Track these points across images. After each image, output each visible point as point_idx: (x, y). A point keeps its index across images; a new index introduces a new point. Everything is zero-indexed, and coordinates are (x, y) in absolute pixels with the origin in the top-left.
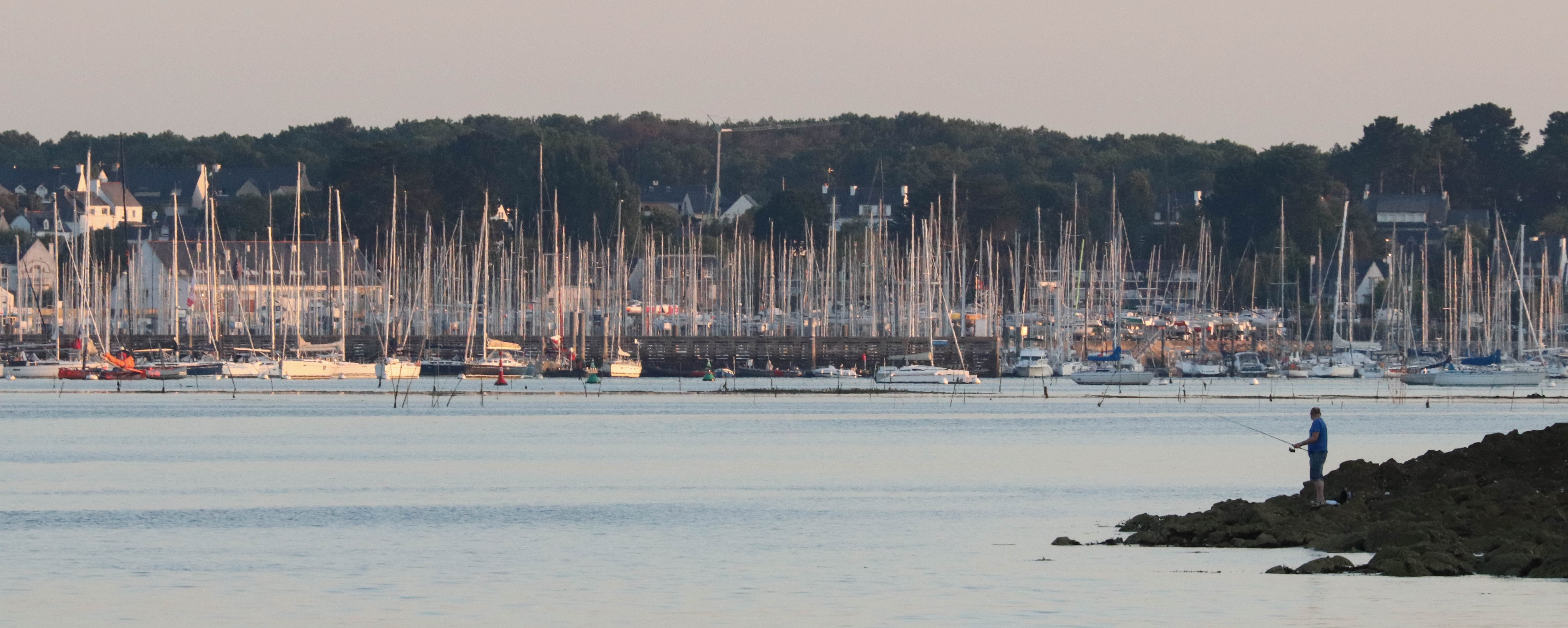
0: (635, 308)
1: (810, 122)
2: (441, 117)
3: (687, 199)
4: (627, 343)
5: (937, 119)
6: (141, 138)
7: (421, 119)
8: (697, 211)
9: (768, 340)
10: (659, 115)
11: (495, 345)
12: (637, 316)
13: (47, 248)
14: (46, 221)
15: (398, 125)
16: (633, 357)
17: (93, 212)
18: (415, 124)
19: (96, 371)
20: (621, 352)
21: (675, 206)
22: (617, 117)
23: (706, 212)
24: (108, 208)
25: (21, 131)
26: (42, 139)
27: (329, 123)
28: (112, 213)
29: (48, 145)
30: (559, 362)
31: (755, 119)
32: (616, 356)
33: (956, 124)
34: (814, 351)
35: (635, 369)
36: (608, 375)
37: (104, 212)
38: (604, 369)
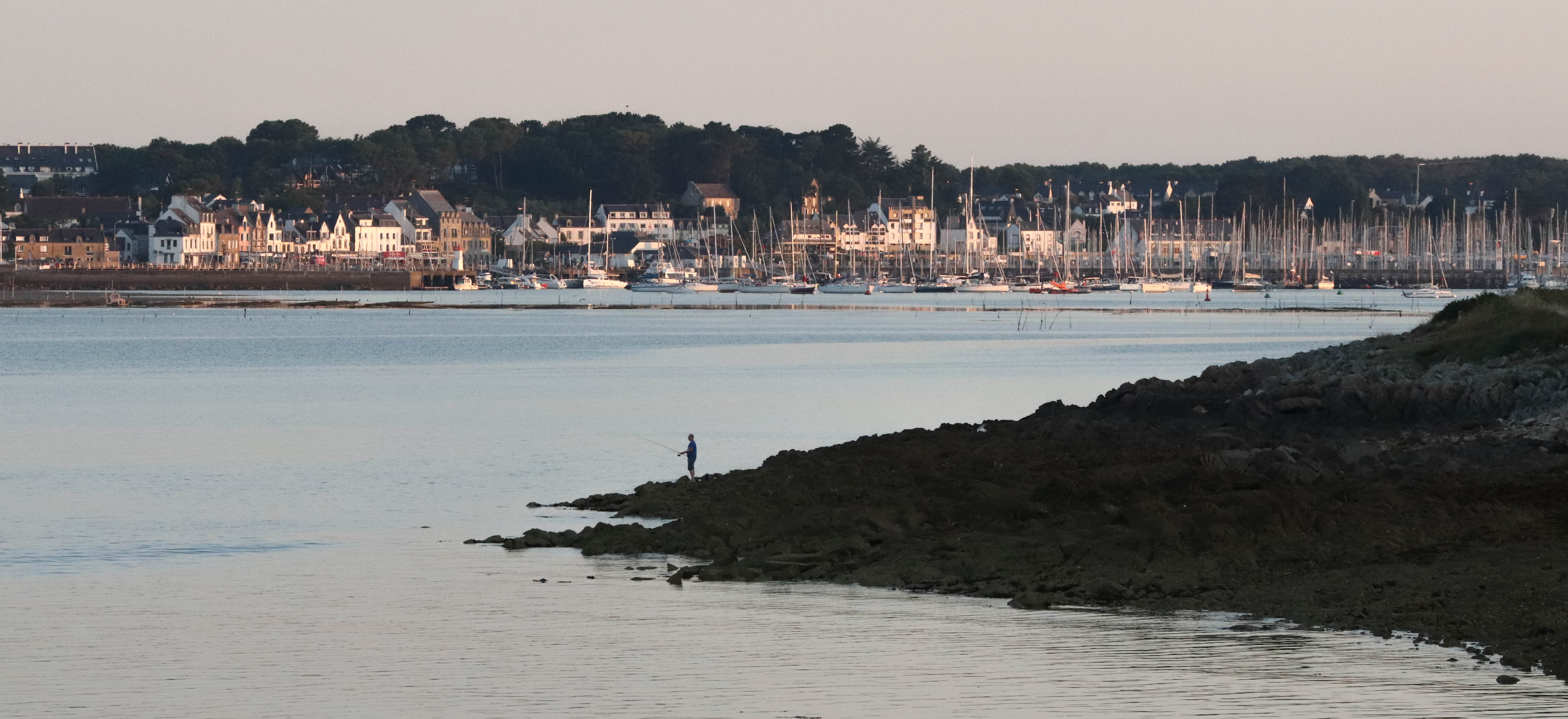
0: (1359, 252)
1: (1478, 158)
2: (1300, 156)
3: (1403, 197)
4: (1327, 273)
5: (1538, 157)
6: (1156, 166)
7: (1290, 157)
8: (1408, 203)
9: (1397, 271)
10: (1403, 156)
11: (1248, 276)
12: (1359, 256)
13: (1082, 223)
14: (1090, 209)
15: (1279, 160)
16: (1330, 280)
17: (1113, 204)
18: (1287, 159)
19: (1047, 289)
20: (1324, 277)
21: (1397, 200)
22: (1383, 156)
23: (1412, 204)
24: (1120, 203)
25: (1101, 163)
26: (1110, 166)
27: (1246, 159)
28: (1123, 205)
29: (1113, 169)
30: (1293, 282)
31: (1450, 157)
32: (1321, 278)
33: (1547, 159)
34: (1418, 277)
35: (1331, 285)
36: (1317, 288)
37: (1118, 204)
38: (1315, 285)
